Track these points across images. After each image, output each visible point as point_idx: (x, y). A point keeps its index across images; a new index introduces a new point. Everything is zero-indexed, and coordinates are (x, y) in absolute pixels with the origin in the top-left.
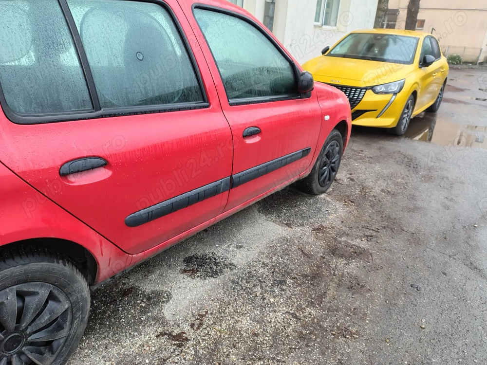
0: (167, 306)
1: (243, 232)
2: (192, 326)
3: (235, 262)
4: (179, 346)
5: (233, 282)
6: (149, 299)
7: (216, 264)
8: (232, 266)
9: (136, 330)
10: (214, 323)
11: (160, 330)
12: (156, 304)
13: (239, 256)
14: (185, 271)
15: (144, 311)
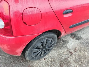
0: (68, 44)
1: (84, 30)
2: (74, 51)
3: (83, 37)
4: (72, 55)
5: (83, 43)
6: (64, 41)
7: (78, 37)
8: (82, 38)
9: (62, 48)
10: (79, 52)
11: (67, 49)
12: (65, 43)
13: (84, 36)
14: (71, 37)
15: (63, 44)
